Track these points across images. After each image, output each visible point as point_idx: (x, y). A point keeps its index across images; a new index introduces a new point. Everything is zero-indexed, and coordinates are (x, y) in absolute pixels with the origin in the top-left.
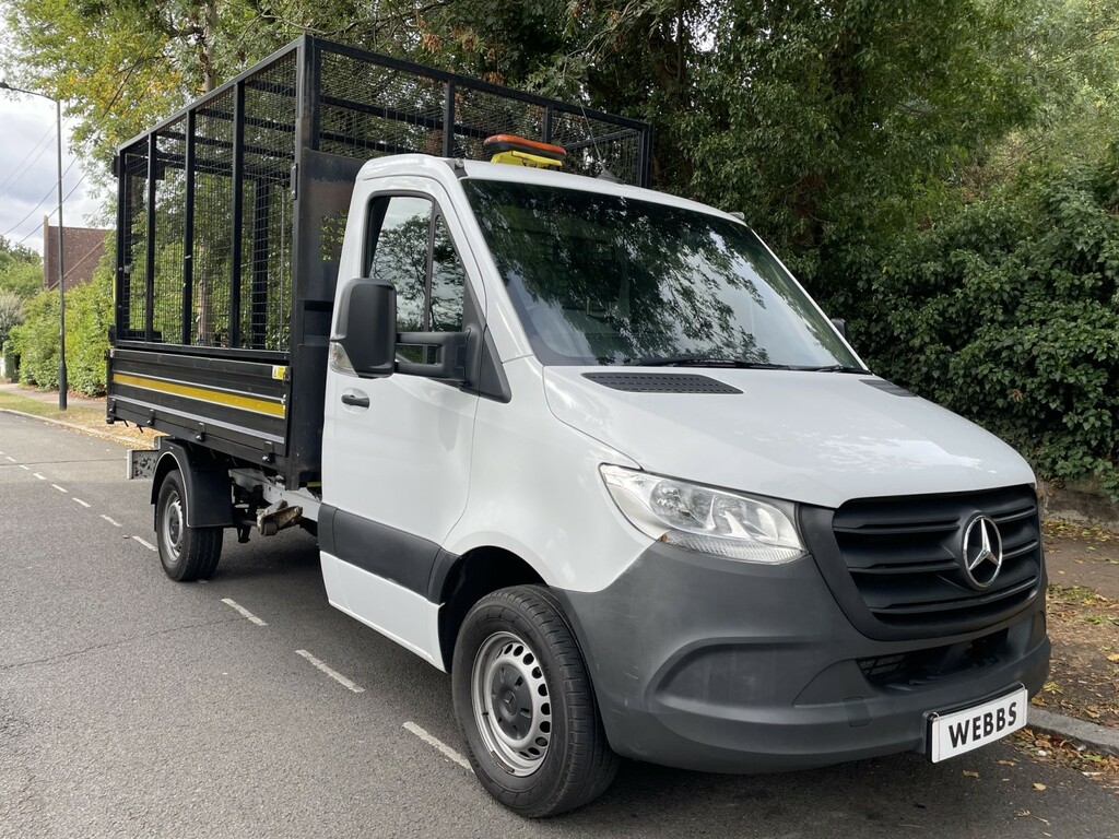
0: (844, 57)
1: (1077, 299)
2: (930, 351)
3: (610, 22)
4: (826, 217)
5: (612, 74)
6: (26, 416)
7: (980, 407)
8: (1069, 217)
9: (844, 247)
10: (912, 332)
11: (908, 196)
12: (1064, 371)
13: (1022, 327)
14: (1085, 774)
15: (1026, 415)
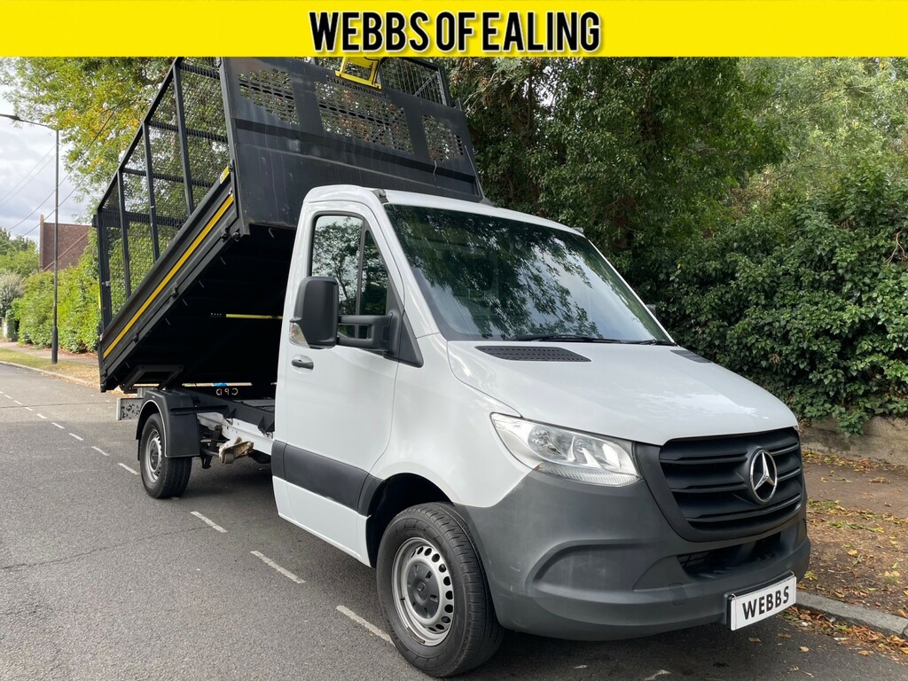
0: (649, 114)
1: (817, 289)
2: (713, 325)
3: (480, 85)
4: (636, 227)
5: (480, 121)
6: (26, 369)
7: (749, 367)
8: (811, 231)
9: (648, 249)
10: (698, 311)
11: (694, 212)
12: (809, 341)
13: (779, 309)
14: (836, 639)
15: (782, 373)
